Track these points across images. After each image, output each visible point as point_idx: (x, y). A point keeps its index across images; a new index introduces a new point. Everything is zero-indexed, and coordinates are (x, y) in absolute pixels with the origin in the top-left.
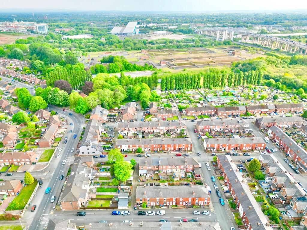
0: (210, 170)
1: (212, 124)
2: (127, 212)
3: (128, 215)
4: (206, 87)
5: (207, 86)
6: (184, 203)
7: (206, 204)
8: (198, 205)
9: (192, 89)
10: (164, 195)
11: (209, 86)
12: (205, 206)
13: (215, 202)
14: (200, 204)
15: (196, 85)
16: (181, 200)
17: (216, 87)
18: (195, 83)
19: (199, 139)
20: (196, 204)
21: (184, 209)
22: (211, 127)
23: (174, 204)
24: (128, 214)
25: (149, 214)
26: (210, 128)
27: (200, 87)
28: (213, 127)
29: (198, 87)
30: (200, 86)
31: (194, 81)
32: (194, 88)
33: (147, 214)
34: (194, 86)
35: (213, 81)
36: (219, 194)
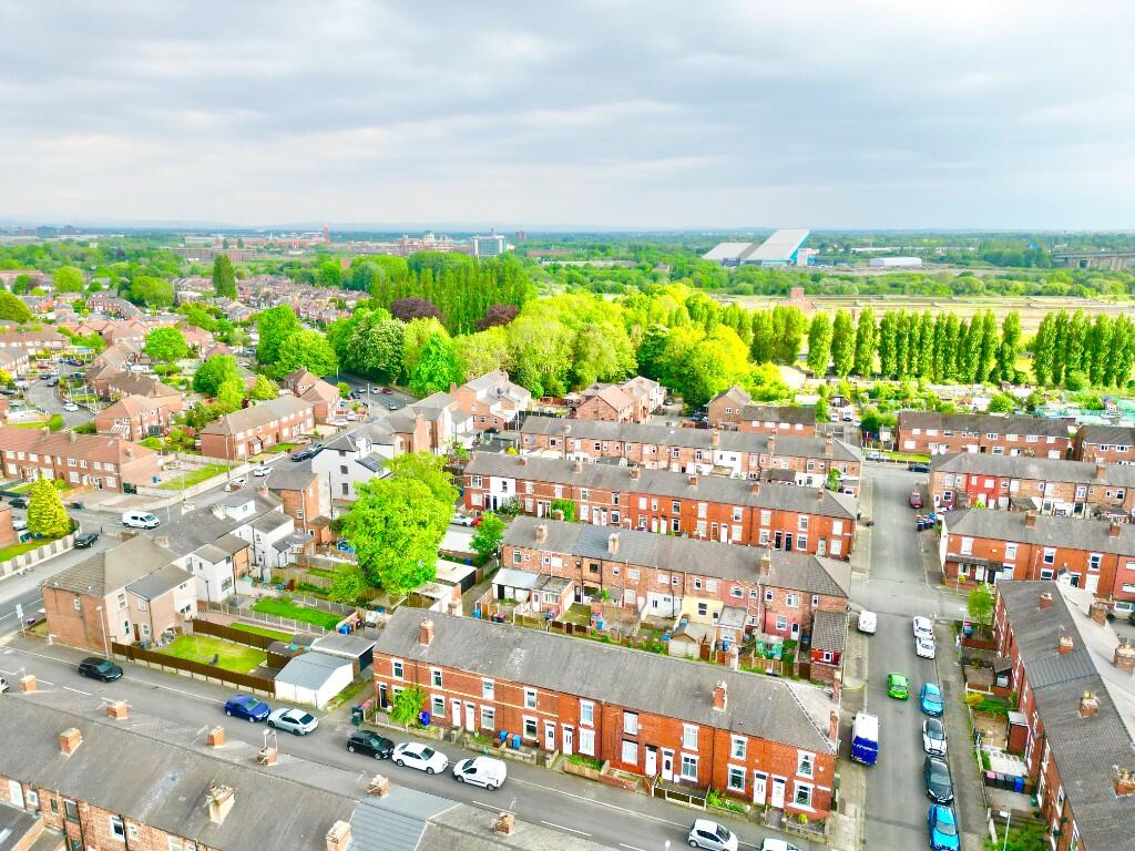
0: (930, 653)
1: (1022, 471)
2: (297, 714)
3: (296, 732)
4: (1049, 380)
5: (1056, 379)
6: (650, 756)
7: (807, 808)
8: (748, 798)
9: (967, 381)
10: (531, 667)
11: (1067, 375)
12: (796, 816)
13: (889, 822)
14: (759, 798)
15: (992, 363)
16: (631, 724)
17: (1106, 383)
18: (984, 356)
19: (920, 528)
20: (730, 788)
21: (639, 796)
22: (1014, 486)
23: (588, 746)
24: (300, 727)
25: (409, 761)
26: (1008, 494)
27: (1012, 376)
28: (1027, 486)
29: (1005, 377)
30: (1016, 372)
31: (984, 346)
32: (978, 380)
33: (397, 754)
34: (981, 367)
35: (1088, 354)
36: (935, 778)
